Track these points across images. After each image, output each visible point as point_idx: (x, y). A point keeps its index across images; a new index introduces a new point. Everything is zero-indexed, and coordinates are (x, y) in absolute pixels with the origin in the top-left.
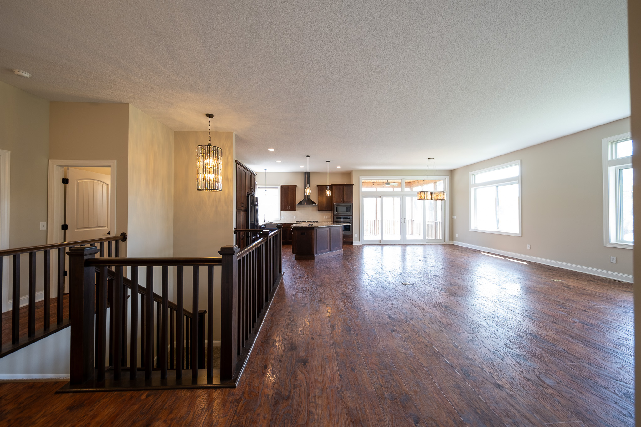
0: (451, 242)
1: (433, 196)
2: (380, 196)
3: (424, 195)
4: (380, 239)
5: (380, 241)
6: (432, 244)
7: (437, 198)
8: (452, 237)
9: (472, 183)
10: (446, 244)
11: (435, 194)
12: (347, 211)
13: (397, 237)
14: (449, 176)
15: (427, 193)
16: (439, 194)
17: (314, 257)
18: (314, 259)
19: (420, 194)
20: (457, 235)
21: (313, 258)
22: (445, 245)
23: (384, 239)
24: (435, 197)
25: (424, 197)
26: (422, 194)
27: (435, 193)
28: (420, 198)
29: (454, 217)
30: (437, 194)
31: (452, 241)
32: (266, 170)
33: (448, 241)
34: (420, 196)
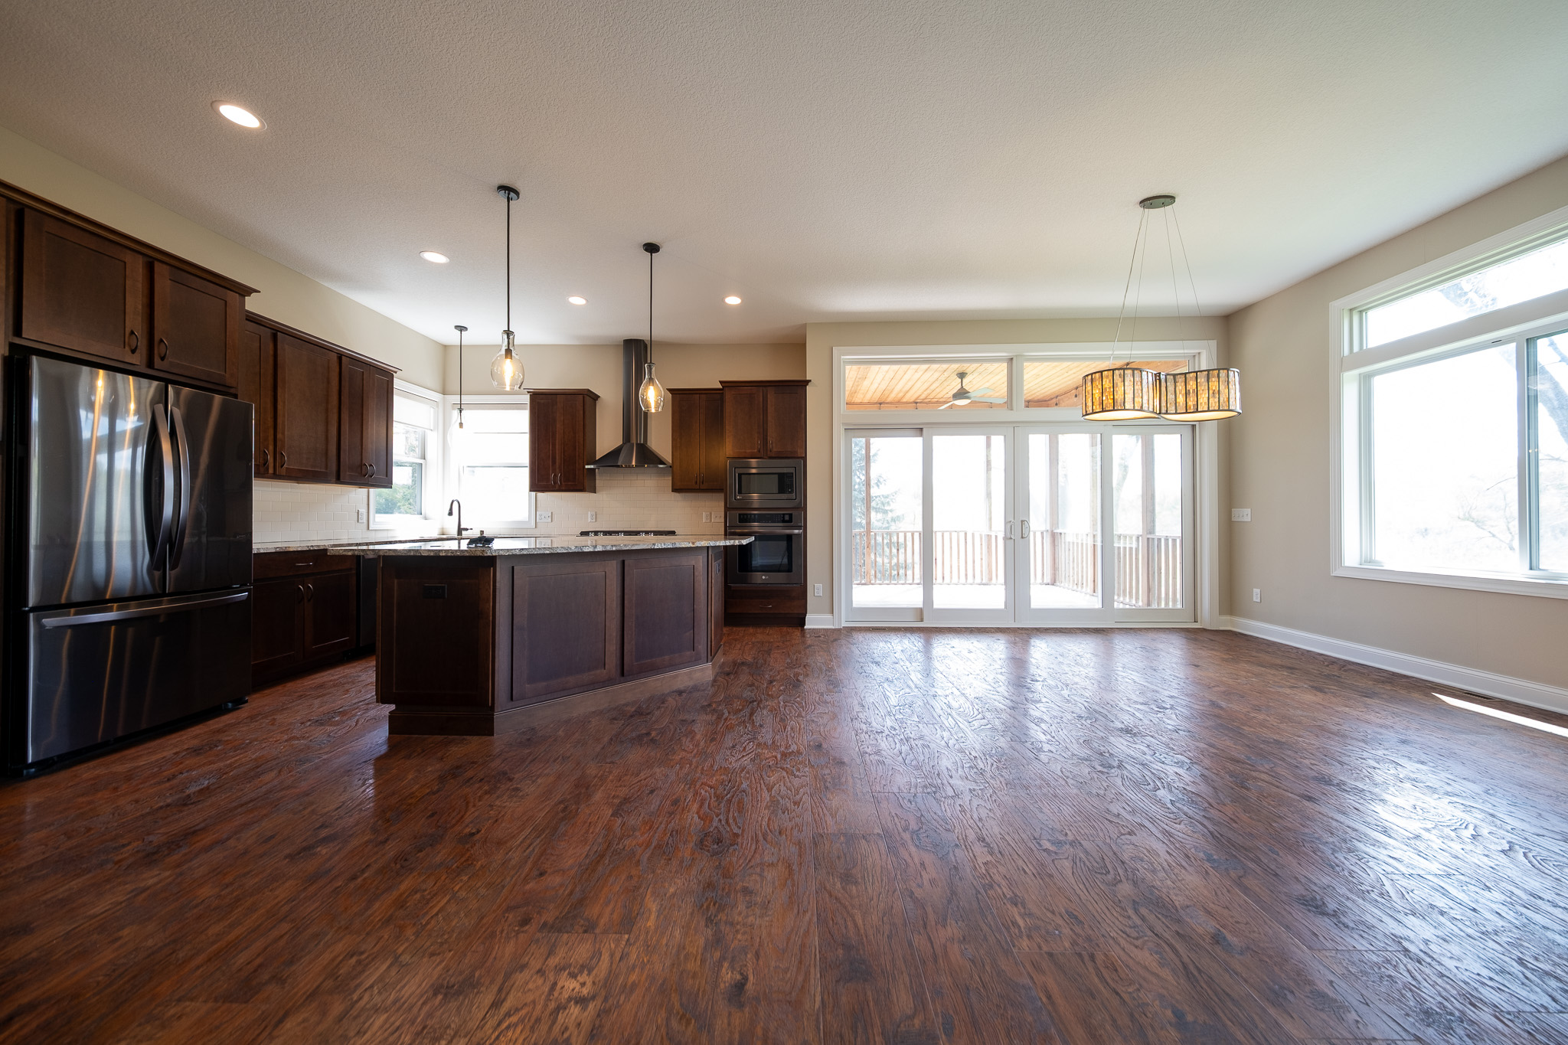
0: (1226, 623)
1: (1171, 397)
2: (921, 429)
3: (1120, 390)
4: (921, 606)
5: (920, 613)
6: (1140, 629)
7: (1191, 403)
8: (1230, 597)
9: (1346, 352)
10: (1204, 630)
11: (1180, 387)
12: (781, 490)
13: (992, 598)
14: (1215, 341)
15: (1137, 379)
16: (1202, 379)
17: (490, 720)
18: (490, 732)
19: (1097, 383)
20: (1256, 591)
21: (484, 725)
22: (1195, 635)
23: (938, 603)
24: (1181, 399)
25: (1119, 397)
26: (1107, 384)
27: (1180, 379)
28: (1097, 402)
29: (1244, 515)
30: (1192, 385)
31: (1228, 618)
32: (461, 329)
33: (1209, 615)
34: (1097, 396)
